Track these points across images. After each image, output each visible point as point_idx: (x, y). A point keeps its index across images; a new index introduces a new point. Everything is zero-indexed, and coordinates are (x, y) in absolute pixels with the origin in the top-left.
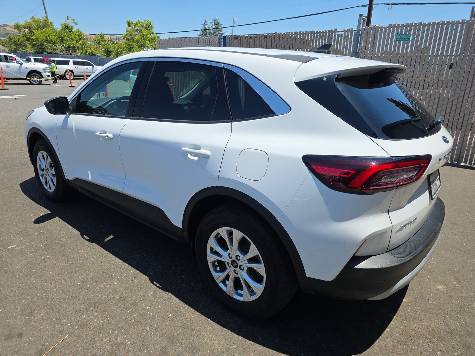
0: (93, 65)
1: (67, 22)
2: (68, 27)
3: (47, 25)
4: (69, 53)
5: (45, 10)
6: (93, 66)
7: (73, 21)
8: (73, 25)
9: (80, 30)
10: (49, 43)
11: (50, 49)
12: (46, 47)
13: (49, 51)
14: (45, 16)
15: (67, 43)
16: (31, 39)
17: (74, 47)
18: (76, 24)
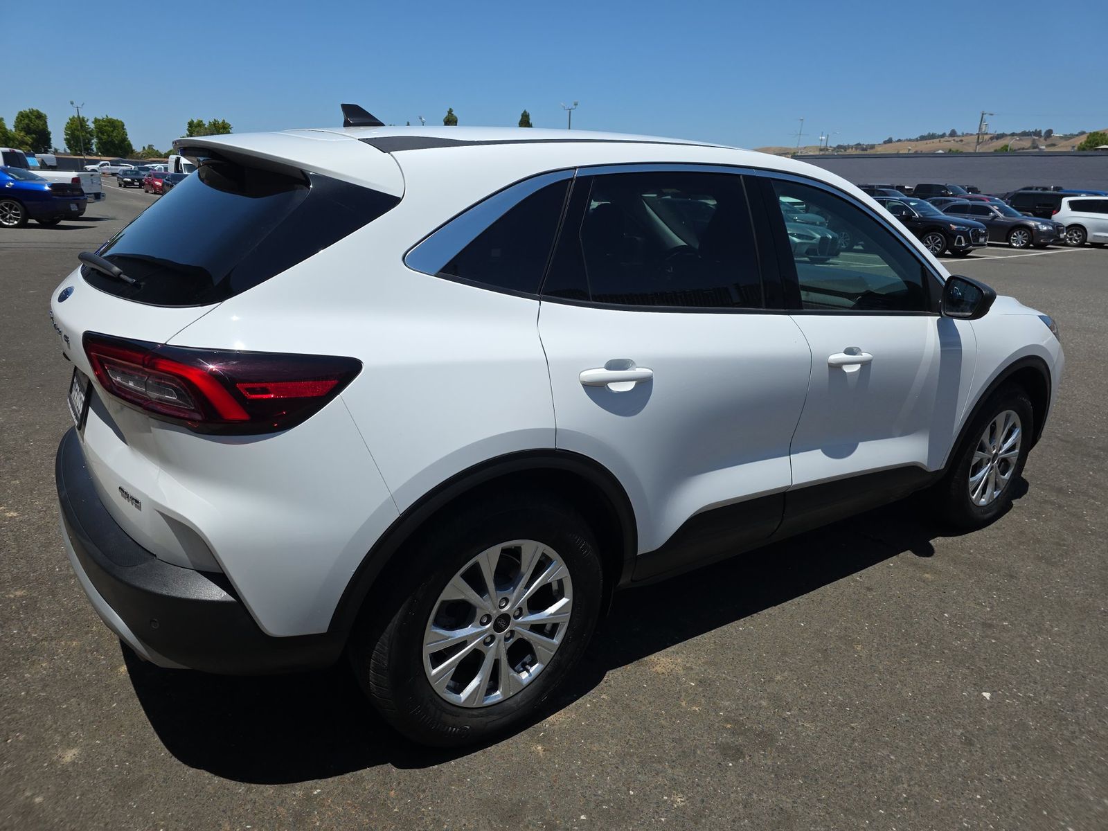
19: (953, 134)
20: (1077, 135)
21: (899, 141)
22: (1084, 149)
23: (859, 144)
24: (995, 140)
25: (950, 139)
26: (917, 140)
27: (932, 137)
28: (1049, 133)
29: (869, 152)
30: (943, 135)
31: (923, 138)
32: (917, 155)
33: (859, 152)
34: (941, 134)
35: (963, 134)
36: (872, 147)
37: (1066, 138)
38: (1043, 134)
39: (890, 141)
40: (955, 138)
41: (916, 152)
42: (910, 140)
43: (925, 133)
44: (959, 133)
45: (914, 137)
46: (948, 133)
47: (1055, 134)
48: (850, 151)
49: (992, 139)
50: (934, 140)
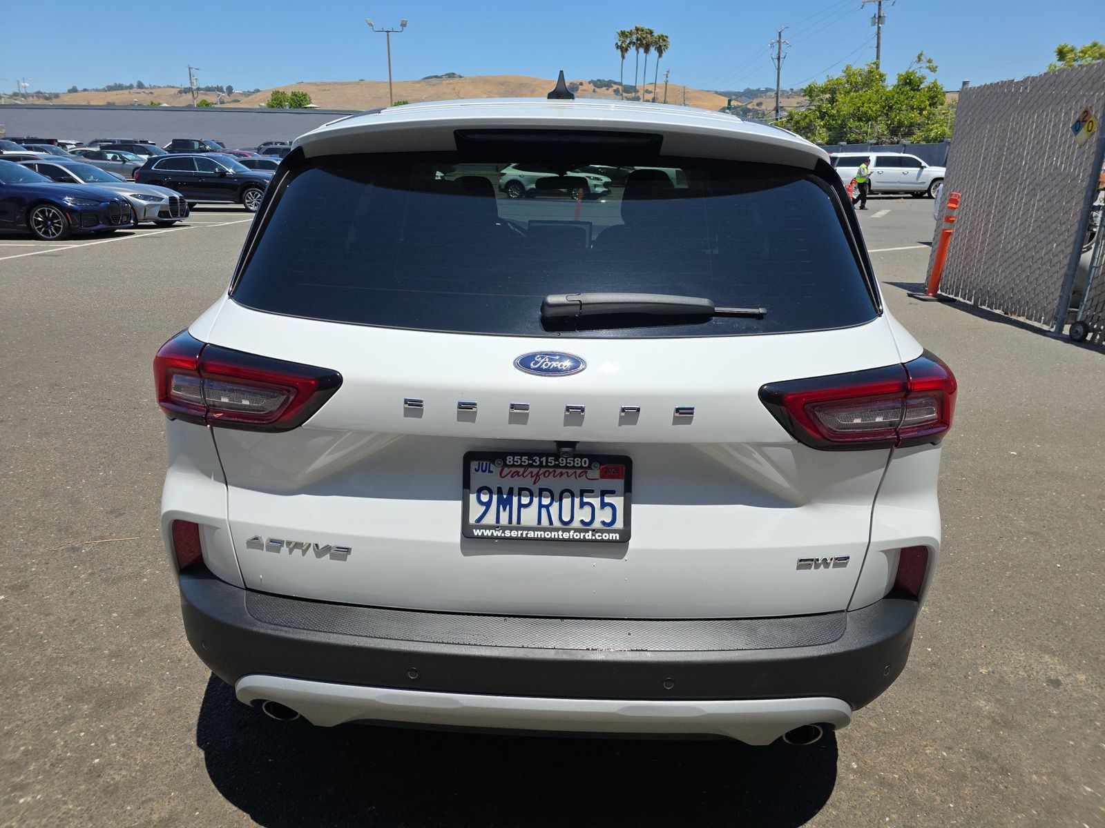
0: (924, 164)
1: (915, 67)
2: (910, 80)
3: (872, 80)
4: (895, 139)
5: (878, 47)
6: (922, 168)
7: (928, 65)
8: (926, 72)
9: (939, 83)
10: (860, 120)
11: (856, 133)
12: (850, 128)
13: (853, 137)
14: (875, 60)
15: (897, 117)
16: (828, 116)
17: (912, 125)
18: (933, 70)
19: (140, 86)
20: (254, 92)
21: (85, 90)
22: (273, 107)
23: (39, 92)
24: (184, 94)
25: (139, 90)
26: (104, 90)
27: (119, 87)
28: (230, 89)
29: (55, 102)
30: (131, 87)
31: (110, 89)
32: (110, 107)
33: (41, 102)
34: (128, 85)
35: (150, 86)
36: (57, 96)
37: (247, 94)
38: (225, 90)
39: (74, 90)
40: (144, 90)
41: (109, 104)
42: (97, 90)
43: (112, 84)
44: (146, 85)
45: (100, 87)
46: (135, 85)
47: (236, 91)
48: (30, 101)
49: (180, 92)
50: (123, 91)
